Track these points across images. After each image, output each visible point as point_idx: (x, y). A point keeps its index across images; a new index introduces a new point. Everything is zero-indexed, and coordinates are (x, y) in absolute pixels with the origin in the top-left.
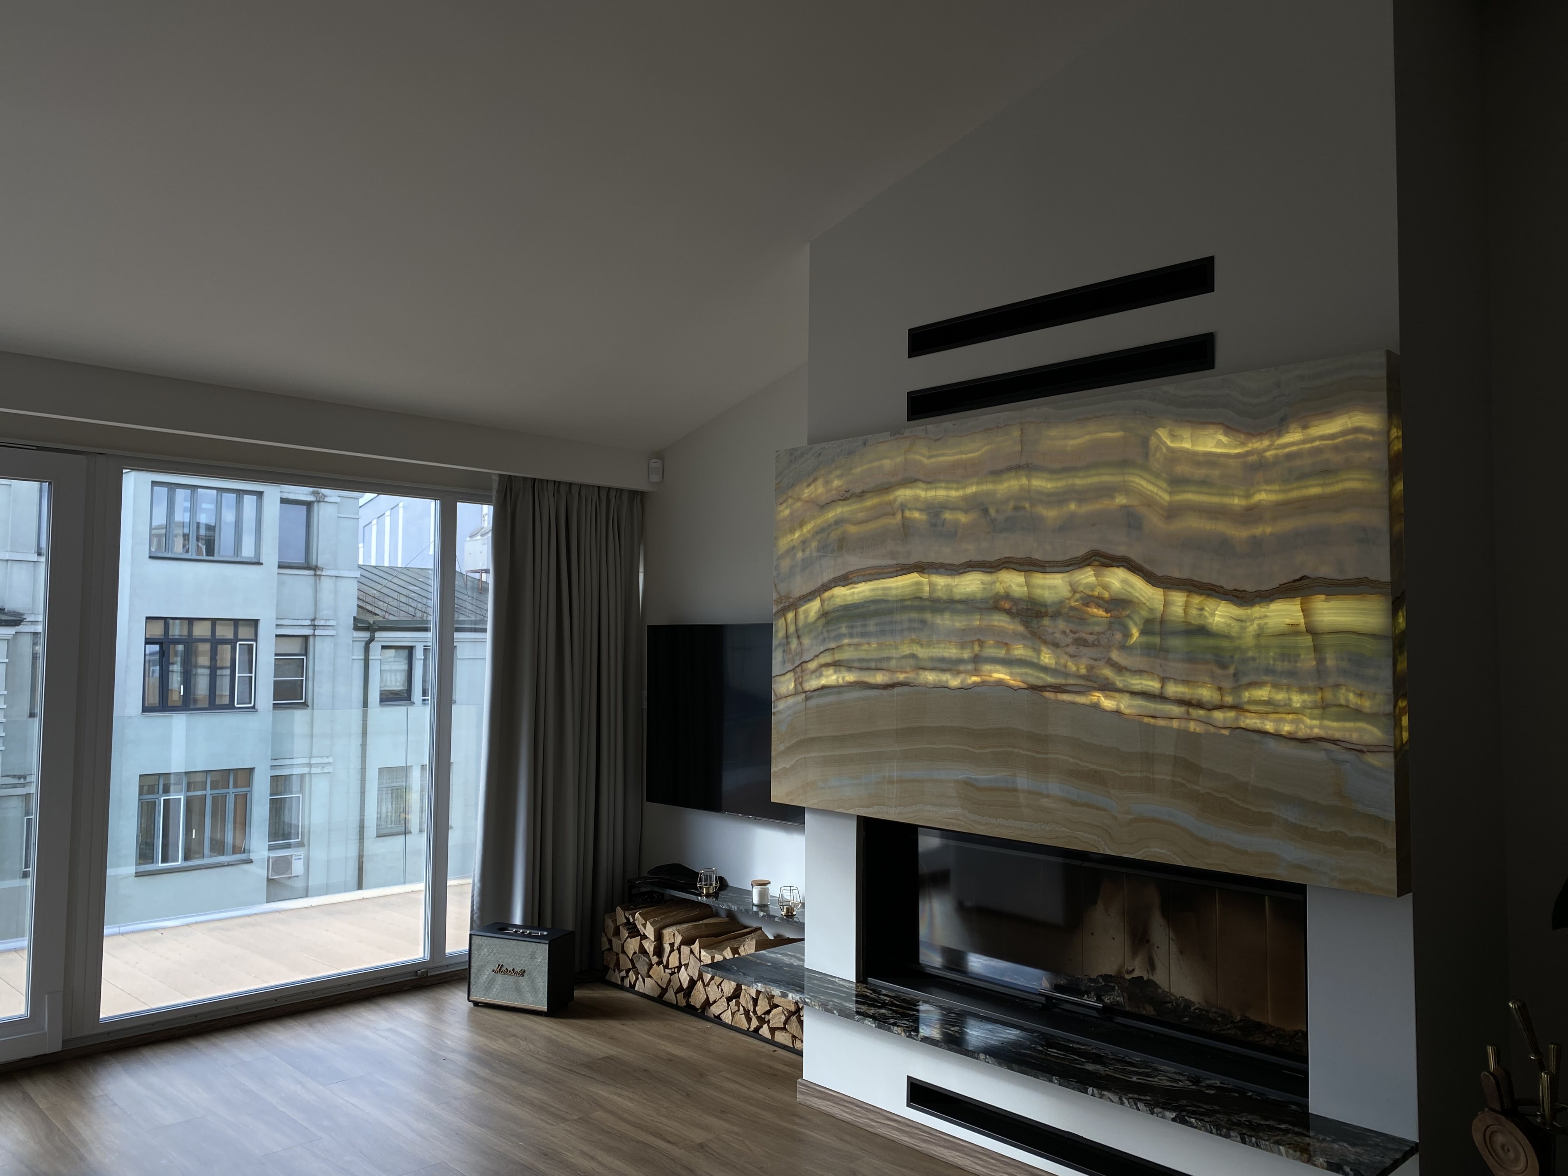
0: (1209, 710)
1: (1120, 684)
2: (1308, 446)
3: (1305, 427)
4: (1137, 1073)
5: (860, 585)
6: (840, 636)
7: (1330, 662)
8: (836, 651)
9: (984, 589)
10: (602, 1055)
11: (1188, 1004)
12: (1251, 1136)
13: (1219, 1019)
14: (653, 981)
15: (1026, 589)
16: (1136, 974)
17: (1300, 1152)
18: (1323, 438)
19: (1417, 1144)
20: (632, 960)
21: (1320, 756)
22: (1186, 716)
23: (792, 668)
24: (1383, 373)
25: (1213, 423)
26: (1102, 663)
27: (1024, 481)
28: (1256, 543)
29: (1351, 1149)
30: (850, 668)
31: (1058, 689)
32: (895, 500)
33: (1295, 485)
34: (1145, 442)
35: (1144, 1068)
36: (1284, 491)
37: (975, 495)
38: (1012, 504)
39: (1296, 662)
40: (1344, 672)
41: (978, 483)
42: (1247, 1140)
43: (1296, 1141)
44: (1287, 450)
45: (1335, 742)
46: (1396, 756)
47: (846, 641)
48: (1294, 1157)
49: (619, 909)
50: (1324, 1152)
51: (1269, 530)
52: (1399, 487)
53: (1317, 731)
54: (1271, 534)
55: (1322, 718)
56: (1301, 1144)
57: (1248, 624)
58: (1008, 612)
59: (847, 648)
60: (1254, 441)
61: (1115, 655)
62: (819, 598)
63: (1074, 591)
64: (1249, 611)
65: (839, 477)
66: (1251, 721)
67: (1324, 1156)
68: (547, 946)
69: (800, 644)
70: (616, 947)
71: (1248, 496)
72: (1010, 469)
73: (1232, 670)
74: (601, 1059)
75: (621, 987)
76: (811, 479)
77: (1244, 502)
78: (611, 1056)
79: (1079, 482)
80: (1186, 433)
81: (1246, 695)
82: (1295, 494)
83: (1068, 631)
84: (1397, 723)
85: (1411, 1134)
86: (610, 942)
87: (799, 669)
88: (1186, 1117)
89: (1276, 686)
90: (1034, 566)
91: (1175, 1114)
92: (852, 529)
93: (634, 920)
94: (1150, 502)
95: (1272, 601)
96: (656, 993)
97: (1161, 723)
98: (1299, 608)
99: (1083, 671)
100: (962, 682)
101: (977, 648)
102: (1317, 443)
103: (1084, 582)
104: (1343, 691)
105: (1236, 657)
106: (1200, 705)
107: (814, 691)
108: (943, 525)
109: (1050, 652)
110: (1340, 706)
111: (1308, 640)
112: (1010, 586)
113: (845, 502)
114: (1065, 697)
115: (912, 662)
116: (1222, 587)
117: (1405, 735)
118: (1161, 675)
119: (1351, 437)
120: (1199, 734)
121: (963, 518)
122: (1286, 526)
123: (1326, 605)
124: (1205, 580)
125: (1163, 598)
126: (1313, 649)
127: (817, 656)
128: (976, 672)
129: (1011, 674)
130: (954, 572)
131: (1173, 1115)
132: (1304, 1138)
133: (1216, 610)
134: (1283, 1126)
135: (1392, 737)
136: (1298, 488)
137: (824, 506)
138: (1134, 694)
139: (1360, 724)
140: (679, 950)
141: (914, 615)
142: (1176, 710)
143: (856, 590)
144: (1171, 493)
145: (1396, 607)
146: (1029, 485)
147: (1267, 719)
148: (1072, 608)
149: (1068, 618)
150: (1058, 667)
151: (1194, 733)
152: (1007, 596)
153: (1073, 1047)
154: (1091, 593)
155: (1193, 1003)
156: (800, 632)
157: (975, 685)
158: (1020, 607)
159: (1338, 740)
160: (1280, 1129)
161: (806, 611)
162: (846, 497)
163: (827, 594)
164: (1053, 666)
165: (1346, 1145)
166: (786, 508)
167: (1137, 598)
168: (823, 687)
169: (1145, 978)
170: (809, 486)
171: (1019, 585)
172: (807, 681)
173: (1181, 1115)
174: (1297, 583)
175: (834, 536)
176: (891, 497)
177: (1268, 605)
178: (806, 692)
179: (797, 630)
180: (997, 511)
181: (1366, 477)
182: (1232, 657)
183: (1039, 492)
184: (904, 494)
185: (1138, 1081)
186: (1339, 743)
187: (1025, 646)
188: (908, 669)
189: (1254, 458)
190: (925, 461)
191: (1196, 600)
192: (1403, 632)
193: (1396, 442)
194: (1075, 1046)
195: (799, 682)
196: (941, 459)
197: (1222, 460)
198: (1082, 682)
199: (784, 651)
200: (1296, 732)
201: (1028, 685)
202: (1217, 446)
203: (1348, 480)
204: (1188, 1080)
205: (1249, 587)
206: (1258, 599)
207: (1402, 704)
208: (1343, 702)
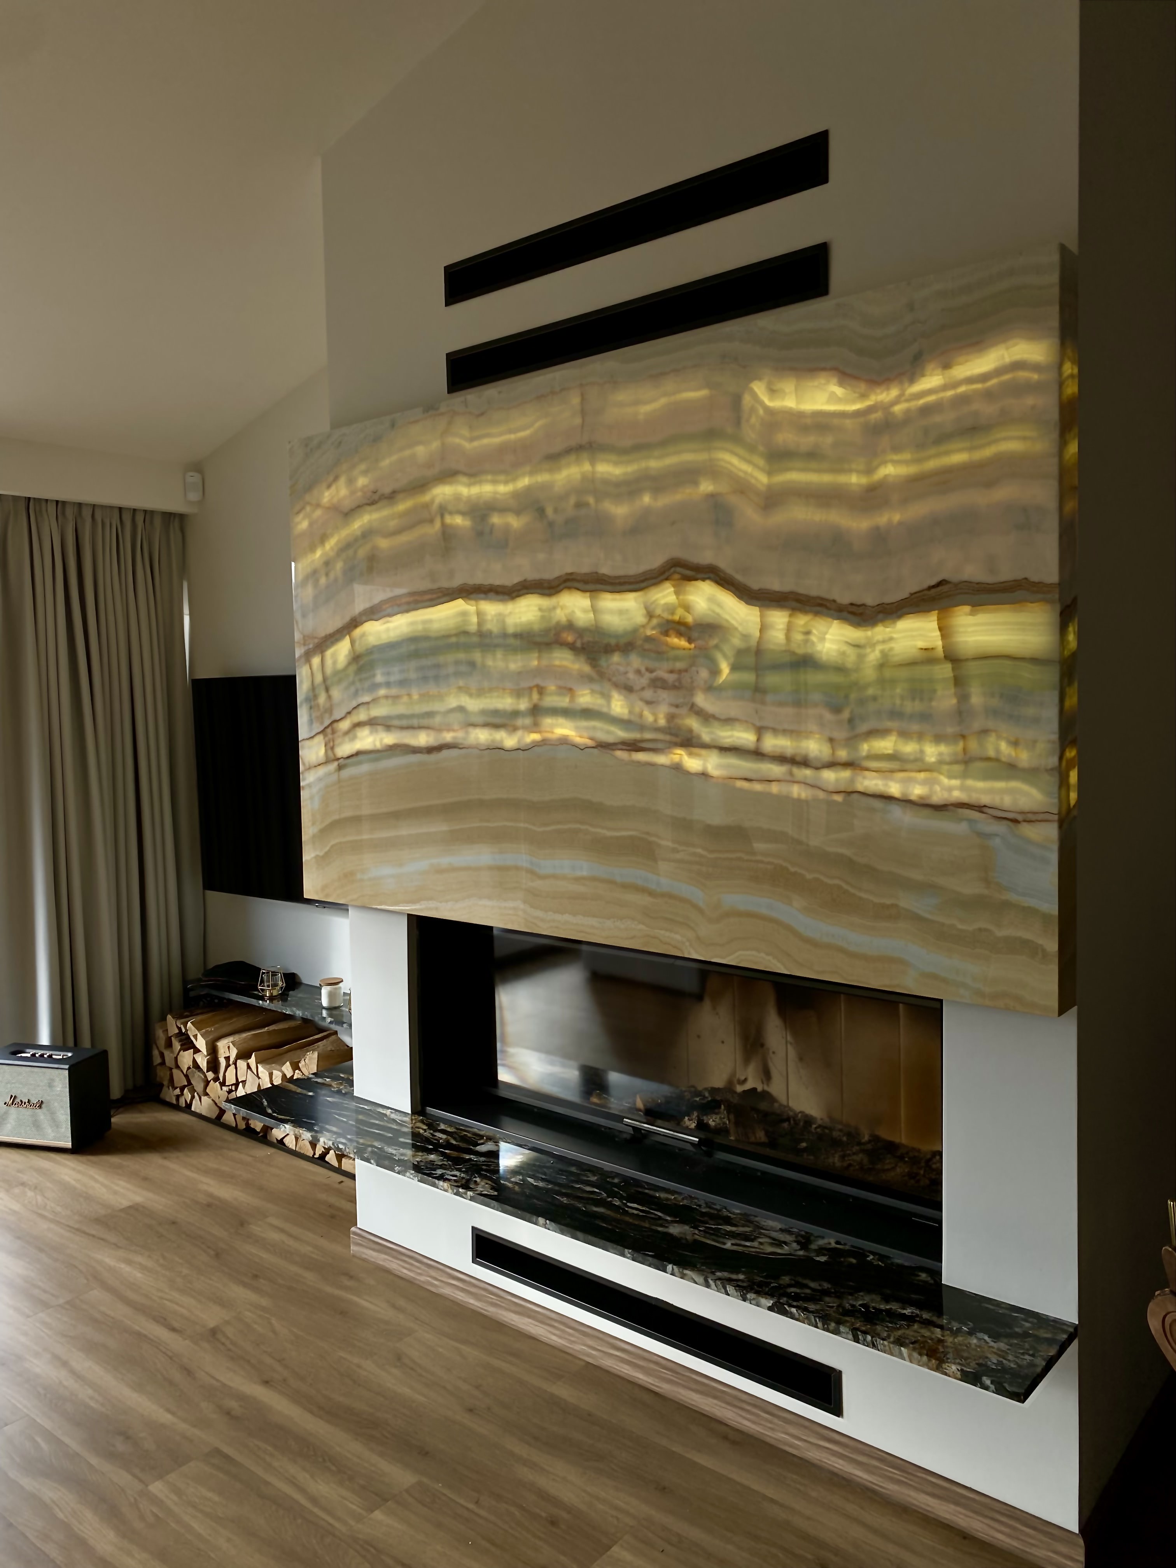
0: (817, 768)
1: (706, 737)
2: (950, 393)
3: (947, 366)
4: (732, 1235)
5: (395, 618)
6: (375, 686)
7: (976, 699)
8: (371, 705)
9: (543, 617)
10: (125, 1203)
11: (808, 1121)
12: (865, 1333)
13: (845, 1139)
14: (210, 1101)
15: (592, 615)
16: (748, 1086)
17: (927, 1355)
18: (970, 380)
19: (1076, 1328)
20: (187, 1076)
21: (962, 828)
22: (788, 778)
23: (321, 728)
24: (1054, 278)
25: (824, 369)
26: (684, 711)
27: (587, 467)
28: (879, 537)
29: (992, 1344)
30: (388, 728)
31: (634, 746)
32: (432, 501)
33: (932, 451)
34: (737, 401)
35: (743, 1226)
36: (918, 461)
37: (528, 490)
38: (572, 500)
39: (931, 699)
40: (993, 713)
41: (531, 473)
42: (860, 1337)
43: (923, 1336)
44: (921, 402)
45: (980, 808)
46: (1060, 827)
47: (382, 692)
48: (919, 1362)
49: (169, 1017)
50: (959, 1355)
51: (897, 517)
52: (1073, 448)
53: (957, 795)
54: (900, 523)
55: (964, 776)
56: (929, 1341)
57: (868, 650)
58: (572, 647)
59: (383, 701)
60: (878, 391)
61: (700, 700)
62: (348, 637)
63: (650, 615)
64: (869, 633)
65: (365, 473)
66: (871, 782)
67: (958, 1361)
68: (67, 1072)
69: (329, 697)
70: (169, 1062)
71: (869, 471)
72: (568, 451)
73: (846, 715)
74: (122, 1210)
75: (176, 1107)
76: (331, 478)
77: (864, 480)
78: (137, 1204)
79: (655, 464)
80: (788, 385)
81: (865, 748)
82: (932, 464)
83: (643, 669)
84: (1063, 782)
85: (1069, 1313)
86: (162, 1055)
87: (329, 730)
88: (785, 1306)
89: (904, 735)
90: (602, 584)
91: (772, 1302)
92: (383, 543)
93: (187, 1030)
94: (743, 488)
95: (900, 617)
96: (213, 1115)
97: (758, 787)
98: (934, 625)
99: (662, 722)
100: (519, 741)
101: (535, 696)
102: (962, 389)
103: (663, 602)
104: (992, 738)
105: (853, 696)
106: (804, 762)
107: (348, 757)
108: (491, 532)
109: (622, 698)
110: (988, 759)
111: (945, 670)
112: (573, 612)
113: (374, 507)
114: (641, 756)
115: (459, 716)
116: (834, 601)
117: (1073, 796)
118: (758, 724)
119: (1006, 377)
120: (806, 802)
121: (515, 522)
122: (919, 510)
123: (971, 620)
124: (814, 593)
125: (759, 620)
126: (952, 682)
127: (349, 713)
128: (535, 727)
129: (577, 729)
130: (506, 597)
131: (770, 1303)
132: (933, 1329)
133: (826, 633)
134: (907, 1311)
135: (1056, 801)
136: (938, 455)
137: (348, 514)
138: (725, 750)
139: (1014, 784)
140: (235, 1064)
141: (461, 656)
142: (777, 770)
143: (391, 625)
144: (770, 473)
145: (1066, 615)
146: (594, 473)
147: (892, 779)
148: (648, 639)
149: (644, 653)
150: (633, 718)
151: (799, 801)
152: (570, 626)
153: (659, 1198)
154: (670, 617)
155: (815, 1119)
156: (329, 682)
157: (535, 744)
158: (586, 639)
159: (985, 806)
160: (904, 1317)
161: (334, 655)
162: (374, 499)
163: (358, 632)
164: (626, 717)
165: (986, 1338)
166: (304, 519)
167: (727, 621)
168: (358, 753)
169: (759, 1089)
170: (329, 487)
171: (585, 611)
172: (340, 744)
173: (780, 1303)
174: (933, 591)
175: (362, 553)
176: (426, 498)
177: (894, 623)
178: (338, 759)
179: (325, 679)
180: (556, 511)
181: (1027, 433)
182: (847, 697)
183: (606, 482)
184: (443, 492)
185: (735, 1248)
186: (985, 810)
187: (593, 692)
188: (456, 727)
189: (877, 416)
190: (467, 445)
191: (802, 620)
192: (1074, 655)
193: (1070, 382)
194: (663, 1195)
195: (330, 747)
196: (486, 441)
197: (836, 421)
198: (660, 736)
199: (311, 708)
200: (928, 797)
201: (596, 742)
202: (829, 402)
203: (1005, 439)
204: (795, 1242)
205: (870, 600)
206: (881, 616)
207: (1071, 753)
208: (991, 753)
